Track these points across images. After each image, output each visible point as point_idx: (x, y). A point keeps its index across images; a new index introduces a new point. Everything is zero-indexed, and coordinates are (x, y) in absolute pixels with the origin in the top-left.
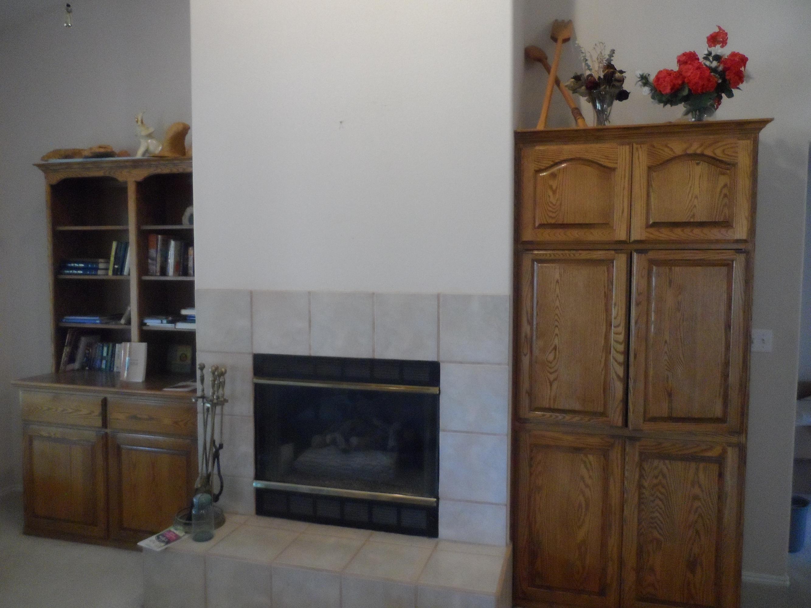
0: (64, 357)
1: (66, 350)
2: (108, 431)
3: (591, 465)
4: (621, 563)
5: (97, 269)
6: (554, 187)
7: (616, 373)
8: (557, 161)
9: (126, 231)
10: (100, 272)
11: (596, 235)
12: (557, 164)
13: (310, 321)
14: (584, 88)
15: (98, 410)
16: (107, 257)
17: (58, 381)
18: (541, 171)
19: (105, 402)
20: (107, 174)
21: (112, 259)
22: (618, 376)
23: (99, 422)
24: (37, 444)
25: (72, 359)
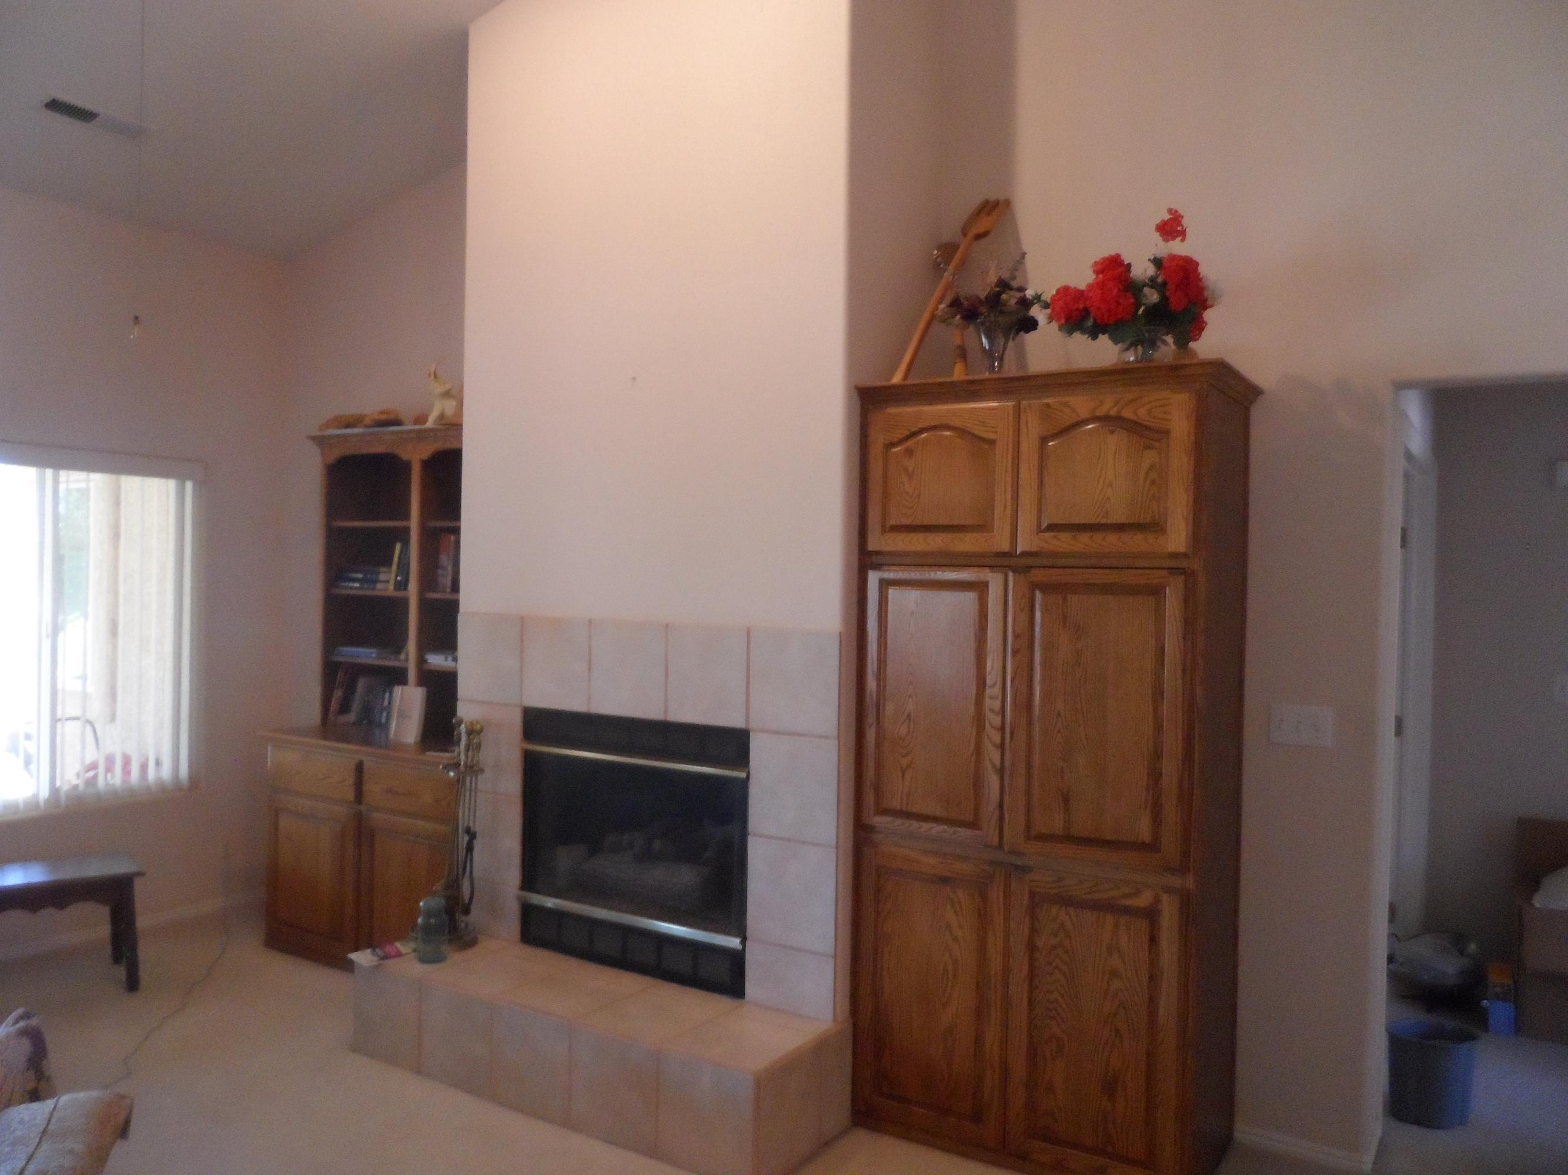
0: (334, 705)
1: (338, 694)
2: (363, 808)
3: (961, 906)
4: (1005, 1070)
5: (376, 581)
6: (910, 469)
7: (991, 761)
8: (914, 429)
9: (406, 531)
10: (379, 586)
11: (967, 543)
12: (914, 434)
14: (958, 317)
15: (351, 780)
16: (388, 563)
17: (325, 737)
18: (893, 445)
19: (359, 768)
20: (389, 451)
21: (394, 567)
22: (994, 766)
23: (350, 796)
24: (285, 822)
25: (345, 707)
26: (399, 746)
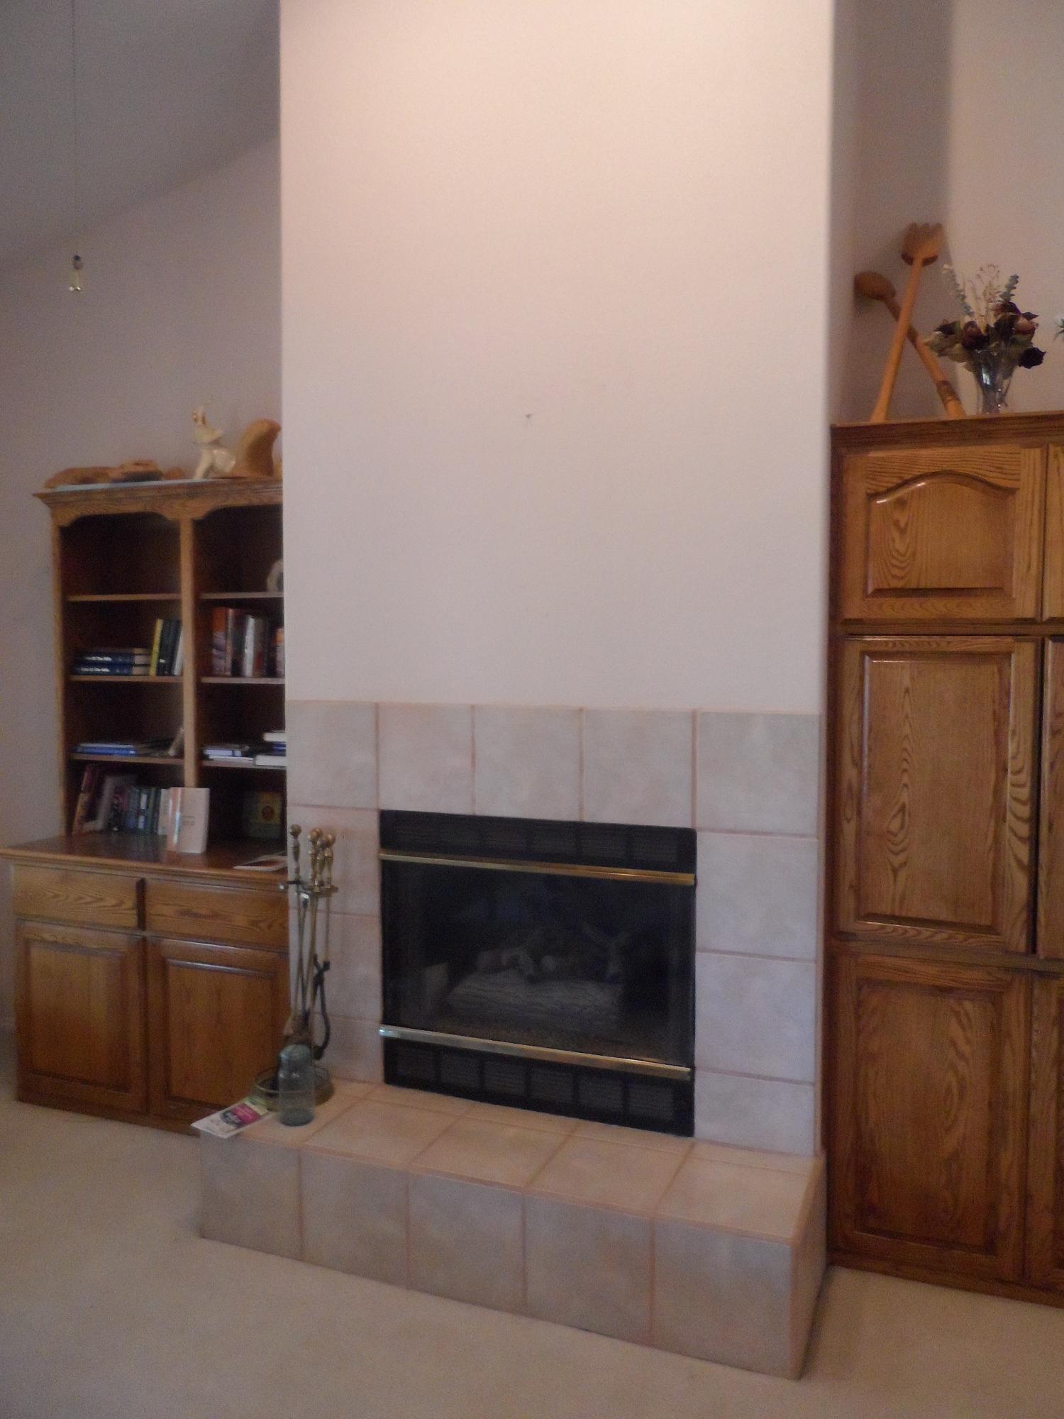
0: (80, 810)
1: (83, 798)
2: (146, 934)
3: (969, 1020)
4: (1026, 1198)
5: (132, 665)
6: (902, 524)
7: (1015, 857)
8: (908, 477)
9: (176, 603)
10: (136, 670)
11: (978, 609)
12: (906, 483)
13: (473, 756)
14: (958, 346)
15: (130, 901)
16: (147, 646)
17: (70, 850)
18: (877, 495)
19: (141, 886)
20: (149, 509)
21: (156, 648)
22: (1019, 862)
23: (132, 920)
24: (36, 953)
25: (91, 815)
26: (178, 858)
